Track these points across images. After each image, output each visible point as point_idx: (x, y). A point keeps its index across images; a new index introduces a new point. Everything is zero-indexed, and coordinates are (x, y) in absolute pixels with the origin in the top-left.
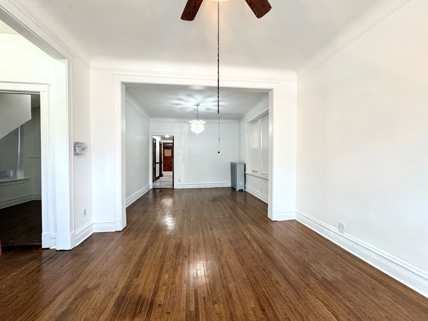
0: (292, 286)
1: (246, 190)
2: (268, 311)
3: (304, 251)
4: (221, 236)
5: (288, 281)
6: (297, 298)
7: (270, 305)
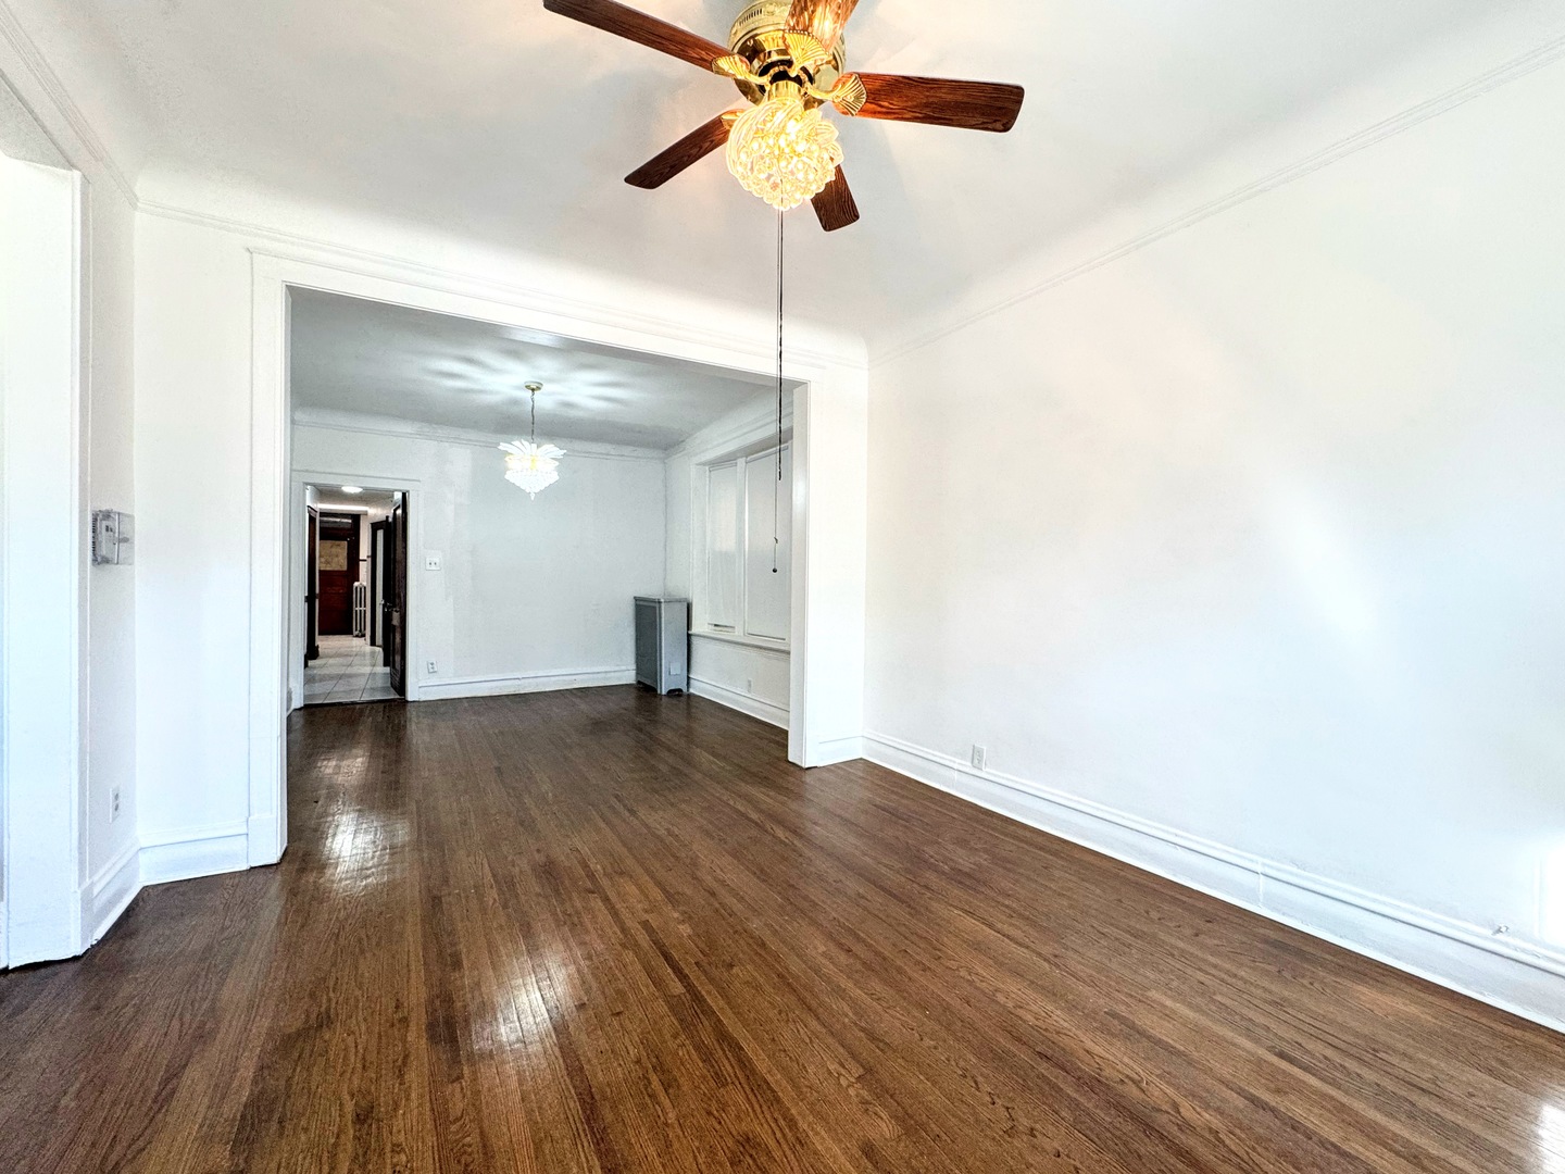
0: (895, 896)
1: (692, 691)
2: (858, 949)
3: (902, 826)
4: (673, 825)
5: (883, 889)
6: (910, 914)
7: (858, 939)
